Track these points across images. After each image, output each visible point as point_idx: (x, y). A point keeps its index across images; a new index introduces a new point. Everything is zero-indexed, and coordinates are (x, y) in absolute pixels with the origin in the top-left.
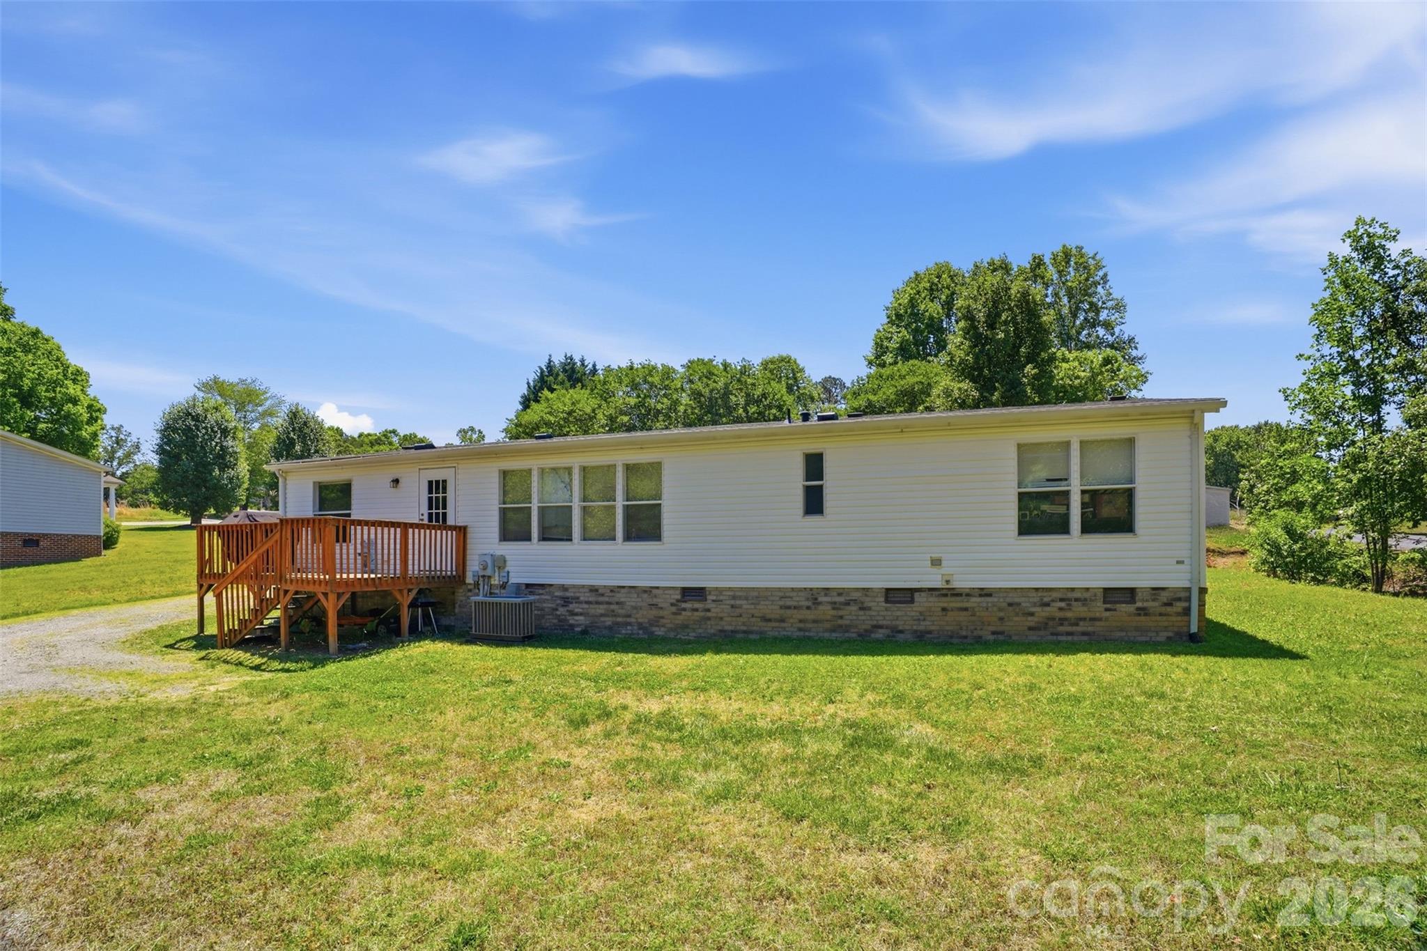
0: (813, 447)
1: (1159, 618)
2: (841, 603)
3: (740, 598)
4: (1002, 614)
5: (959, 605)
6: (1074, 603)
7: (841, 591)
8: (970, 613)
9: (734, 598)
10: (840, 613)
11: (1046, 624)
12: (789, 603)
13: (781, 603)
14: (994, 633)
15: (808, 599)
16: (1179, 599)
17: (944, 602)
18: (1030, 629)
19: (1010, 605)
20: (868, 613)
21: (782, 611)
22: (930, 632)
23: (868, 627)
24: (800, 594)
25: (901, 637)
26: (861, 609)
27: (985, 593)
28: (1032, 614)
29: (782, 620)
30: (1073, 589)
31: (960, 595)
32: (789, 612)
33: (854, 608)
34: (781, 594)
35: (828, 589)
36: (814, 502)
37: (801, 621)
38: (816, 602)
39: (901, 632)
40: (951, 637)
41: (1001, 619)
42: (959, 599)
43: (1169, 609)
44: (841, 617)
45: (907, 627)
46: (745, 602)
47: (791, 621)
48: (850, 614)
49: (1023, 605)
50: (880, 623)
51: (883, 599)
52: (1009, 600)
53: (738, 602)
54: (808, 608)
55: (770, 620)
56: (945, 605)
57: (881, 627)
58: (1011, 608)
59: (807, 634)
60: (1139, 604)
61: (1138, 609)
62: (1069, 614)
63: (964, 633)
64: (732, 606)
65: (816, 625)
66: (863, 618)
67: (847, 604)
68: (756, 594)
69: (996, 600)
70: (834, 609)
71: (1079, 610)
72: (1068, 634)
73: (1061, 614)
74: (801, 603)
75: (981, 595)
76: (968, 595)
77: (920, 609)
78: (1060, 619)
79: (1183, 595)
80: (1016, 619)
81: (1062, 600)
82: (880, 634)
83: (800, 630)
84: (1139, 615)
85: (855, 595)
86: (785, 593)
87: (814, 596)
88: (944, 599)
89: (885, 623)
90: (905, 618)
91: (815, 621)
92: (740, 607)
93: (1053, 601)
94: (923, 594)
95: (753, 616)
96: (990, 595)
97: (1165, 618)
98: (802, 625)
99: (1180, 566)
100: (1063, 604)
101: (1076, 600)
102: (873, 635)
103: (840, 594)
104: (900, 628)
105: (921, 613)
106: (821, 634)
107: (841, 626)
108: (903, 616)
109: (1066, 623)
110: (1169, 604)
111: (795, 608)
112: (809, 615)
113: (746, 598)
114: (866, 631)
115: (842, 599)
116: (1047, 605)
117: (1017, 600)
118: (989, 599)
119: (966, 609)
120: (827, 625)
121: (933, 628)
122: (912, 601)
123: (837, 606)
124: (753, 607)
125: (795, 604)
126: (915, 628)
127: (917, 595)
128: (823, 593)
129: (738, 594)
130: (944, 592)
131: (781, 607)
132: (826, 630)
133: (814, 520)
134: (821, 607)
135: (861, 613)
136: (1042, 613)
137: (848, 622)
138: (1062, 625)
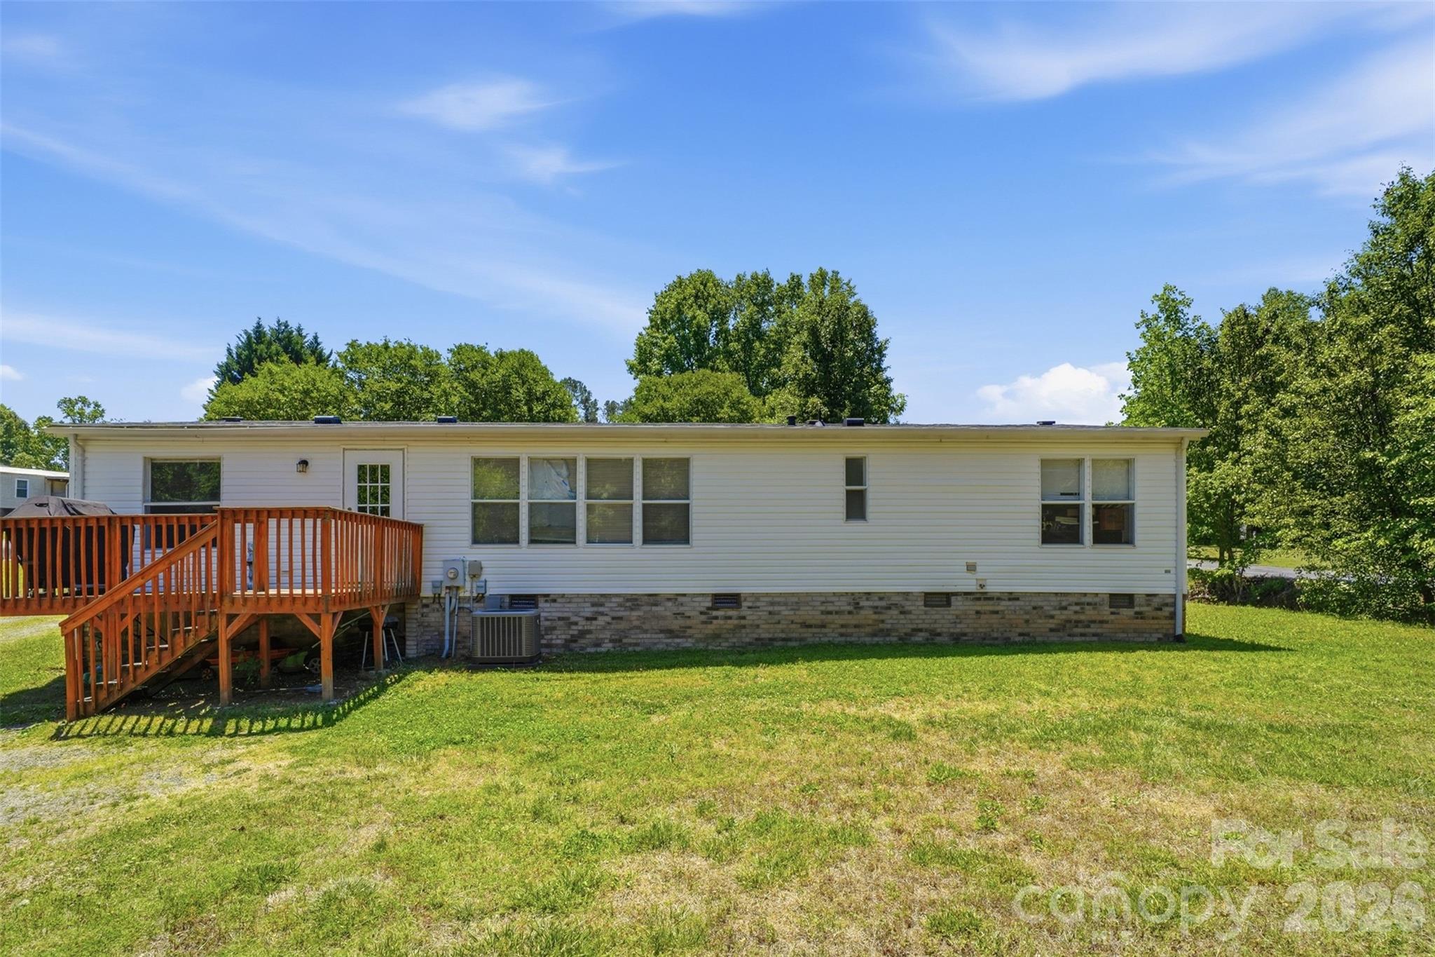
0: (856, 452)
1: (1152, 622)
2: (882, 608)
3: (779, 604)
4: (1027, 617)
5: (991, 608)
6: (1087, 607)
7: (882, 597)
8: (999, 616)
9: (772, 604)
10: (882, 617)
11: (1065, 626)
12: (830, 608)
13: (823, 608)
14: (1021, 635)
15: (849, 604)
16: (1167, 605)
17: (979, 606)
18: (1052, 630)
19: (1035, 608)
20: (908, 616)
21: (824, 617)
22: (965, 635)
23: (909, 631)
24: (842, 598)
25: (938, 639)
26: (902, 613)
27: (1013, 597)
28: (1052, 617)
29: (823, 626)
30: (1085, 594)
31: (991, 599)
32: (830, 617)
33: (894, 612)
34: (823, 599)
35: (869, 594)
36: (856, 506)
37: (842, 626)
38: (857, 606)
39: (939, 634)
40: (984, 639)
41: (1027, 621)
42: (991, 602)
43: (1159, 613)
44: (883, 621)
45: (945, 630)
46: (783, 608)
47: (833, 626)
48: (891, 618)
49: (1045, 608)
50: (920, 626)
51: (922, 603)
52: (1033, 604)
53: (776, 608)
54: (850, 613)
55: (810, 626)
56: (979, 608)
57: (921, 630)
58: (1035, 612)
59: (848, 639)
60: (1137, 609)
61: (1136, 613)
62: (1082, 617)
63: (995, 635)
64: (770, 613)
65: (857, 630)
66: (904, 622)
67: (889, 608)
68: (796, 600)
69: (1022, 603)
70: (875, 613)
71: (1090, 613)
72: (1082, 635)
73: (1075, 617)
74: (842, 608)
75: (1010, 599)
76: (998, 599)
77: (957, 612)
78: (1076, 622)
79: (1170, 600)
80: (1040, 621)
81: (1077, 604)
82: (919, 638)
83: (842, 635)
84: (1137, 618)
85: (895, 599)
86: (826, 599)
87: (856, 601)
88: (978, 603)
89: (924, 626)
90: (943, 621)
91: (856, 626)
92: (779, 613)
93: (1070, 605)
94: (959, 598)
95: (792, 622)
96: (1017, 599)
97: (1156, 621)
98: (843, 630)
99: (1168, 575)
100: (1077, 608)
101: (1089, 604)
102: (913, 639)
103: (881, 599)
104: (939, 630)
105: (957, 617)
106: (862, 639)
107: (882, 630)
108: (942, 619)
109: (1080, 625)
110: (1160, 609)
111: (837, 613)
112: (852, 620)
113: (786, 604)
114: (906, 634)
115: (883, 603)
116: (1065, 608)
117: (1040, 604)
118: (1017, 603)
119: (997, 612)
120: (868, 630)
121: (967, 630)
122: (949, 604)
123: (879, 610)
124: (792, 613)
125: (837, 609)
126: (952, 630)
127: (953, 599)
128: (864, 598)
129: (777, 599)
130: (978, 596)
131: (822, 613)
132: (868, 635)
133: (856, 525)
134: (862, 612)
135: (902, 616)
136: (1061, 616)
137: (889, 626)
138: (1077, 626)
